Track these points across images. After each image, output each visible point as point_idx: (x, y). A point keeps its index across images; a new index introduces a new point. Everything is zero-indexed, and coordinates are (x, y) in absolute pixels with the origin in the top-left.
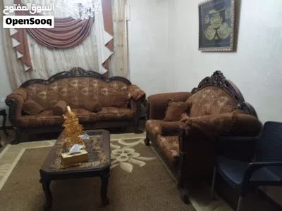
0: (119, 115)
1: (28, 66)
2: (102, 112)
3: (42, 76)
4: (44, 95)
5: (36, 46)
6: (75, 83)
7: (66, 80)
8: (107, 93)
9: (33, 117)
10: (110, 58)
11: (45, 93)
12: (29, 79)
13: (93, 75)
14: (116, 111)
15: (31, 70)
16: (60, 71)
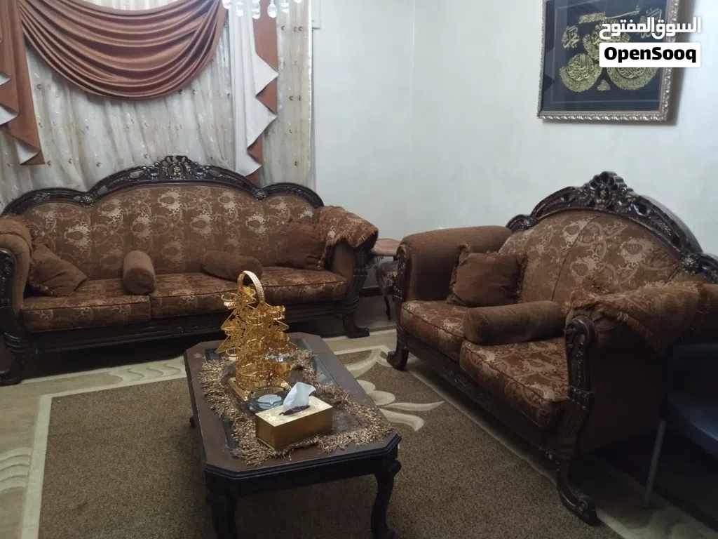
0: (309, 289)
1: (28, 146)
4: (81, 235)
5: (54, 89)
6: (171, 201)
7: (145, 192)
8: (262, 230)
11: (84, 229)
13: (221, 178)
16: (126, 166)
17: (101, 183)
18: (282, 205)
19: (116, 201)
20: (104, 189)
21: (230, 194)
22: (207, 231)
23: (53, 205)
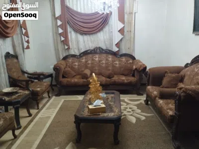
0: (126, 81)
1: (67, 45)
2: (114, 78)
3: (75, 53)
4: (76, 65)
5: (73, 32)
6: (96, 58)
7: (90, 55)
8: (118, 65)
9: (69, 80)
10: (121, 40)
11: (77, 64)
12: (67, 54)
13: (109, 52)
14: (124, 78)
15: (69, 48)
16: (87, 49)
17: (81, 53)
18: (124, 59)
19: (84, 58)
20: (82, 55)
21: (110, 56)
22: (104, 65)
23: (71, 58)
